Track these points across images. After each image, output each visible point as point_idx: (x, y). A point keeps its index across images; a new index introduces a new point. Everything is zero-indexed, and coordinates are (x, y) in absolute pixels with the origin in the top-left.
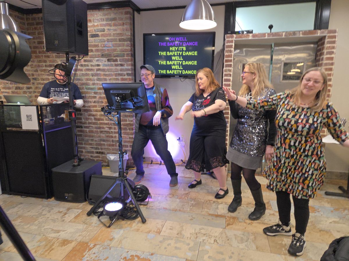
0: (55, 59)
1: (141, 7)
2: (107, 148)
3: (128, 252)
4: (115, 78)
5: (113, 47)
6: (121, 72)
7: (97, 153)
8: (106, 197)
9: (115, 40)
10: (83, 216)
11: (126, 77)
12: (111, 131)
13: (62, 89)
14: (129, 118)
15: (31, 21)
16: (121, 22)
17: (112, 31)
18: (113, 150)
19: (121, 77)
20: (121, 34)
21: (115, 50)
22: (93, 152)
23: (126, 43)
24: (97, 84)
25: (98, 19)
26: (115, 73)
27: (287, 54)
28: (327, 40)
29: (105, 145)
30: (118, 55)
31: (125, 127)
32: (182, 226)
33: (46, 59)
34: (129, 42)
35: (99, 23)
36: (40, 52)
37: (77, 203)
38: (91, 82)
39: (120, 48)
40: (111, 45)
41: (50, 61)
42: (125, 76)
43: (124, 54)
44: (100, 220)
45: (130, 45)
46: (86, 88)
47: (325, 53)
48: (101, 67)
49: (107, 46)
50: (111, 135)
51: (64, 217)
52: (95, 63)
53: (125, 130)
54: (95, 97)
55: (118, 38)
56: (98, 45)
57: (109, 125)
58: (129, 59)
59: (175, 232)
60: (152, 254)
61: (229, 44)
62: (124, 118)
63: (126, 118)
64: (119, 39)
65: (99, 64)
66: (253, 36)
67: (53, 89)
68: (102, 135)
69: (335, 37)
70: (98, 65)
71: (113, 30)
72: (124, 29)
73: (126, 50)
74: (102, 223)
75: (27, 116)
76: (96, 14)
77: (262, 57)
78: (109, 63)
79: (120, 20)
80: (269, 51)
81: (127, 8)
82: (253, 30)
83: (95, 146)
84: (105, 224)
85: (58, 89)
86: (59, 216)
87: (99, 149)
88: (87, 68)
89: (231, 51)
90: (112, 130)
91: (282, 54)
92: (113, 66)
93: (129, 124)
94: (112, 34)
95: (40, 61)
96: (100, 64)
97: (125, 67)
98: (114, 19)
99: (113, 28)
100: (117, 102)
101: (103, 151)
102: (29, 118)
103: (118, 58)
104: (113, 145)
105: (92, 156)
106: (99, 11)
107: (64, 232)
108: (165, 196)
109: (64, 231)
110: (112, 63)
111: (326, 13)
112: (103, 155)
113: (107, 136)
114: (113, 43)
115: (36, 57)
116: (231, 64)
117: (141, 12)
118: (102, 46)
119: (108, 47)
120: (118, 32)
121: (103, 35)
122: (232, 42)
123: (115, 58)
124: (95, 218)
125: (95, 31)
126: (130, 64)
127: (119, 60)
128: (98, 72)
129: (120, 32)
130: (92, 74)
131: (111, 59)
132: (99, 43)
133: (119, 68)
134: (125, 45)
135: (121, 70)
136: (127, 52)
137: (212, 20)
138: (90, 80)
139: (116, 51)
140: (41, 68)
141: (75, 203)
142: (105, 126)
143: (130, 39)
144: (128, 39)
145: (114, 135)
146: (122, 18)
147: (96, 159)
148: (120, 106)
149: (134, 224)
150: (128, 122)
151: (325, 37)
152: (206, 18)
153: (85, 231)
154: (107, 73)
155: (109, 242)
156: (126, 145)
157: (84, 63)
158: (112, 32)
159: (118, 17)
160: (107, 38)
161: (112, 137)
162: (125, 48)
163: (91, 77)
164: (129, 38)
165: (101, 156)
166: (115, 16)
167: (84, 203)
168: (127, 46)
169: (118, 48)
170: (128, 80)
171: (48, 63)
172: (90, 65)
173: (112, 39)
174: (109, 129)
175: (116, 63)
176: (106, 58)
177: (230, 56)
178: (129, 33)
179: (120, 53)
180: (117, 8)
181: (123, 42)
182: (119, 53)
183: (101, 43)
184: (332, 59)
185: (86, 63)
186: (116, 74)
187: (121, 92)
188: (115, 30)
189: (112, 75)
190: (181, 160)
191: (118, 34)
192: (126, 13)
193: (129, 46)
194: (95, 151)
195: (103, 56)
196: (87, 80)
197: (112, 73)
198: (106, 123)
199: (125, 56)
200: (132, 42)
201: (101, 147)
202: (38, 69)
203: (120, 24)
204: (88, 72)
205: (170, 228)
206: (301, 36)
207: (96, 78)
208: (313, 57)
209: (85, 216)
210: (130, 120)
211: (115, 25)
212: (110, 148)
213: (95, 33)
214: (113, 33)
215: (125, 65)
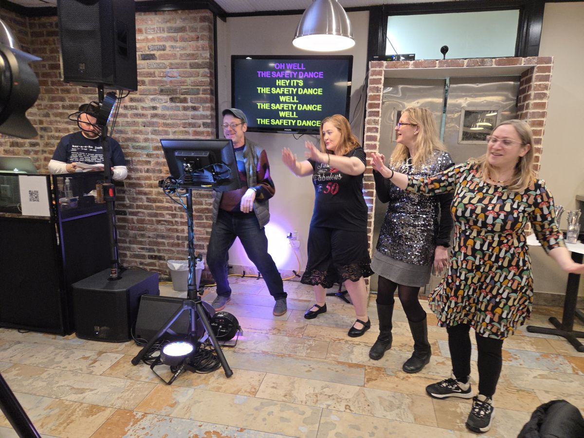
0: (79, 95)
1: (228, 9)
2: (169, 250)
3: (200, 426)
4: (183, 131)
5: (179, 77)
6: (194, 121)
7: (151, 257)
8: (166, 332)
9: (183, 66)
10: (125, 365)
11: (202, 129)
12: (176, 221)
13: (92, 147)
14: (206, 199)
15: (37, 30)
16: (193, 34)
17: (178, 49)
18: (178, 252)
19: (194, 129)
20: (193, 55)
21: (183, 82)
22: (143, 257)
23: (201, 71)
24: (153, 140)
25: (154, 29)
26: (184, 121)
27: (470, 96)
28: (535, 75)
29: (165, 244)
30: (188, 92)
31: (199, 214)
32: (293, 383)
33: (64, 95)
34: (207, 70)
35: (155, 36)
36: (53, 84)
37: (115, 342)
38: (141, 137)
39: (192, 79)
40: (176, 74)
41: (71, 99)
42: (200, 127)
43: (198, 89)
44: (154, 372)
45: (209, 75)
46: (134, 147)
47: (532, 97)
48: (159, 112)
49: (169, 75)
50: (175, 227)
51: (92, 367)
52: (148, 103)
53: (199, 220)
54: (149, 162)
55: (188, 62)
56: (154, 73)
57: (172, 211)
58: (207, 98)
59: (282, 392)
60: (242, 430)
61: (374, 77)
62: (197, 199)
63: (202, 199)
64: (190, 64)
65: (155, 105)
66: (416, 65)
67: (76, 146)
68: (160, 227)
69: (548, 69)
70: (154, 108)
71: (180, 48)
72: (199, 47)
73: (201, 84)
74: (158, 376)
75: (31, 193)
76: (151, 20)
77: (429, 100)
78: (173, 104)
79: (192, 32)
80: (441, 91)
81: (203, 10)
82: (414, 55)
83: (148, 247)
84: (163, 379)
85: (84, 148)
86: (84, 364)
87: (154, 251)
88: (135, 111)
89: (378, 90)
90: (176, 219)
91: (462, 97)
92: (179, 110)
93: (207, 209)
94: (178, 56)
95: (53, 99)
96: (158, 105)
97: (201, 112)
98: (182, 29)
99: (179, 44)
100: (186, 171)
101: (161, 254)
102: (34, 196)
103: (189, 97)
104: (178, 245)
105: (141, 264)
106: (156, 14)
107: (93, 392)
108: (264, 332)
109: (91, 390)
110: (178, 104)
111: (535, 29)
112: (162, 262)
113: (169, 230)
114: (179, 70)
115: (48, 91)
116: (378, 112)
117: (227, 18)
118: (162, 75)
119: (171, 77)
120: (188, 52)
121: (162, 57)
122: (380, 73)
123: (182, 96)
124: (145, 369)
125: (149, 49)
126: (209, 106)
127: (189, 100)
128: (155, 120)
129: (192, 52)
130: (144, 123)
131: (176, 98)
132: (156, 70)
133: (190, 113)
134: (200, 75)
135: (194, 117)
136: (204, 87)
137: (347, 36)
138: (141, 132)
139: (185, 84)
140: (55, 111)
141: (112, 342)
142: (165, 212)
143: (209, 64)
144: (206, 63)
145: (180, 228)
146: (195, 28)
147: (148, 268)
148: (190, 179)
149: (212, 379)
150: (204, 207)
151: (533, 68)
152: (338, 33)
153: (128, 390)
154: (169, 121)
155: (169, 409)
156: (200, 245)
157: (129, 104)
158: (179, 52)
159: (189, 27)
160: (170, 61)
161: (177, 231)
162: (200, 79)
163: (142, 128)
164: (208, 62)
165: (157, 263)
166: (184, 25)
167: (127, 343)
168: (203, 76)
169: (188, 79)
170: (205, 134)
171: (67, 103)
172: (140, 107)
173: (177, 64)
174: (173, 218)
175: (186, 105)
176: (168, 95)
177: (376, 98)
178: (207, 54)
179: (192, 89)
180: (187, 11)
181: (198, 70)
182: (190, 87)
183: (159, 70)
184: (543, 105)
185: (134, 104)
186: (185, 124)
187: (193, 154)
188: (184, 48)
189: (177, 125)
190: (294, 271)
191: (189, 55)
192: (203, 19)
193: (208, 77)
194: (147, 254)
195: (162, 92)
196: (135, 132)
197: (178, 122)
198: (167, 207)
199: (201, 92)
200: (212, 69)
201: (157, 247)
202: (50, 113)
203: (192, 38)
204: (137, 120)
205: (273, 385)
206: (494, 66)
207: (150, 129)
208: (513, 103)
209: (129, 366)
210: (207, 202)
211: (183, 40)
212: (173, 249)
213: (148, 53)
214: (180, 54)
215: (201, 109)
